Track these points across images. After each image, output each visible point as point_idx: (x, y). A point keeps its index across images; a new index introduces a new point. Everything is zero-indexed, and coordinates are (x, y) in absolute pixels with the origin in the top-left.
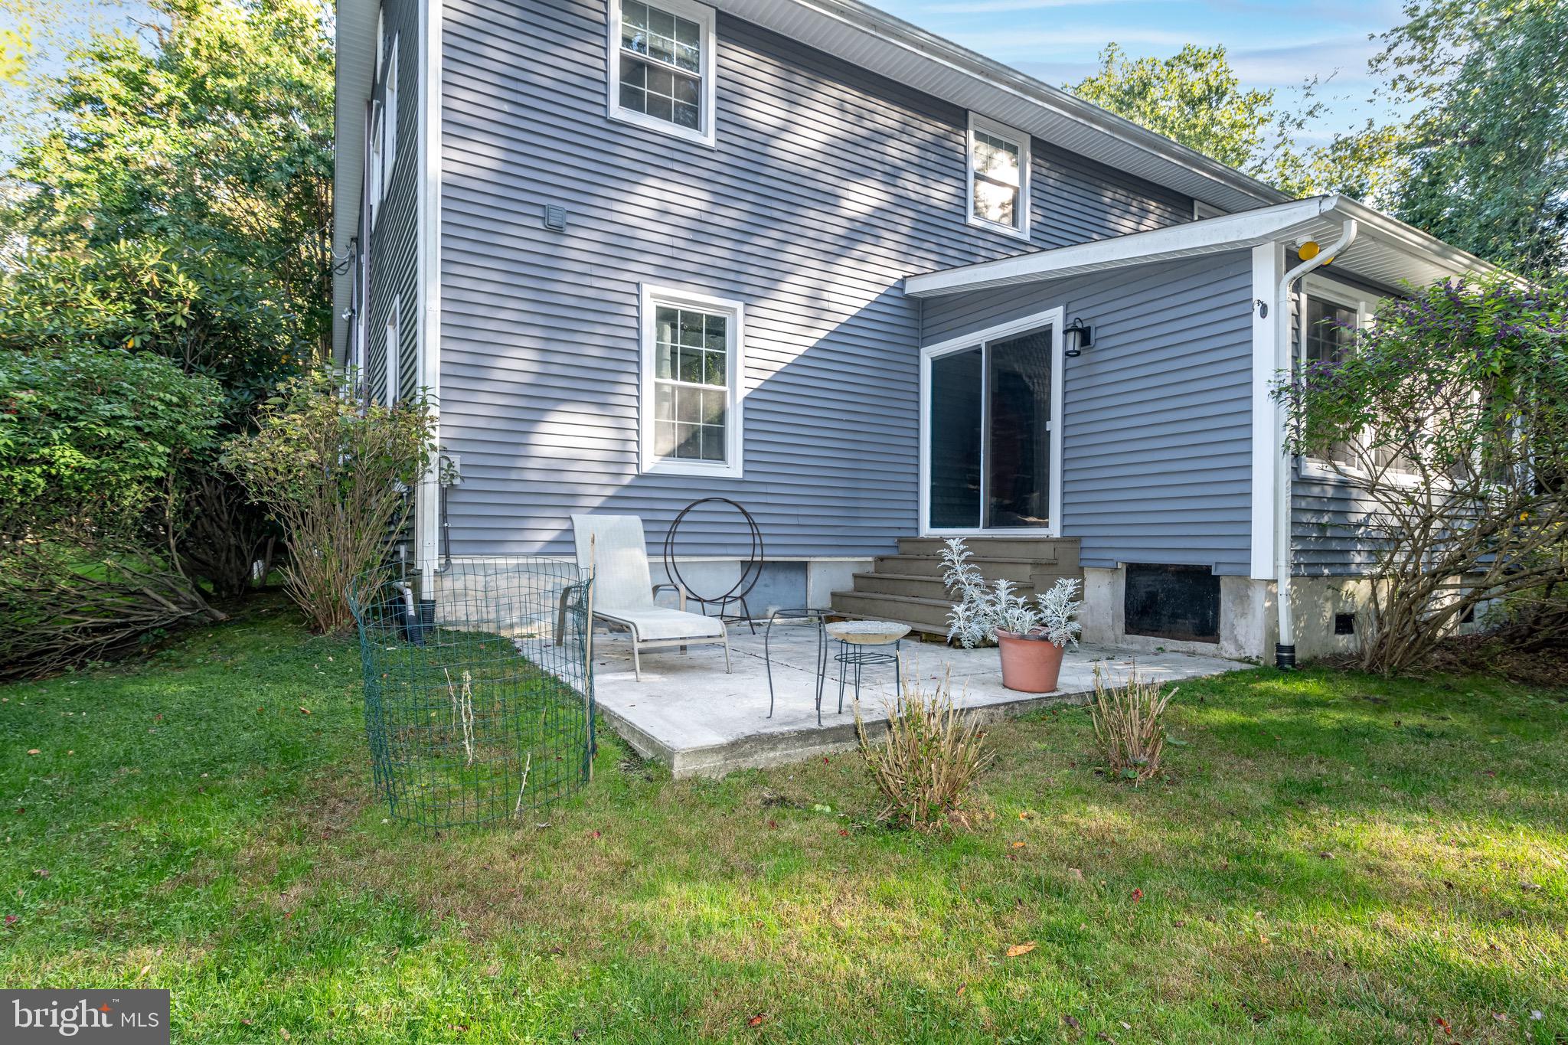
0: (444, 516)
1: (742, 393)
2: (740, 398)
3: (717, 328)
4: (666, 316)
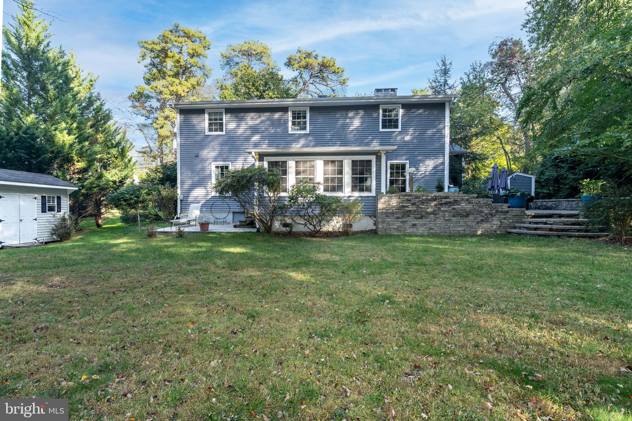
0: (181, 204)
3: (227, 168)
4: (217, 167)
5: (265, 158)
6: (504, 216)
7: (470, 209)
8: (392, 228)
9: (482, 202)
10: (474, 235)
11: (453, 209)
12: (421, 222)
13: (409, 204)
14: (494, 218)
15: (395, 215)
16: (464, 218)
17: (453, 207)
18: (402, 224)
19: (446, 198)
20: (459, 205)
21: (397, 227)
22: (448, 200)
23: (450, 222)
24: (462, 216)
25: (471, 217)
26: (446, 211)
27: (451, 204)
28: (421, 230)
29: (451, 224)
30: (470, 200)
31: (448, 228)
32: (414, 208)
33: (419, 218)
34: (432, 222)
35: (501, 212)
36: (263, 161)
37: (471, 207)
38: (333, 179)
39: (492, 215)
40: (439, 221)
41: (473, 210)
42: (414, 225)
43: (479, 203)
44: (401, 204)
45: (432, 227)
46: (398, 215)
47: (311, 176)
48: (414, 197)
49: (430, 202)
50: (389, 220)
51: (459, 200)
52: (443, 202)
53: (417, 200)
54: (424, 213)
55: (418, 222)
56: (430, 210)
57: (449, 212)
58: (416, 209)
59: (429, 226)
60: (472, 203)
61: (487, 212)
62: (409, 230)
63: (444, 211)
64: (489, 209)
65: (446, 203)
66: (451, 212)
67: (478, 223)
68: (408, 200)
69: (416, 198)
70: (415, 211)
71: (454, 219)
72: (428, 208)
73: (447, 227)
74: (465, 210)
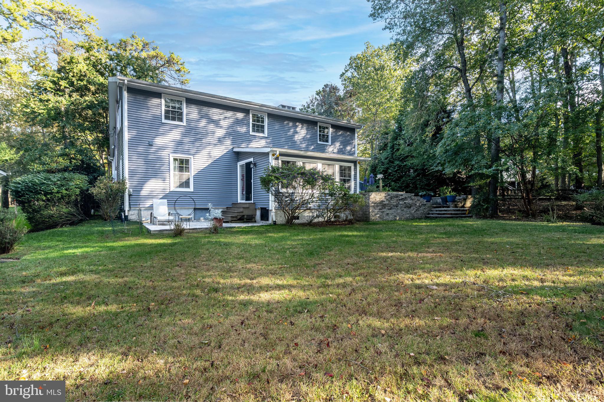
0: (129, 200)
1: (193, 174)
2: (192, 175)
3: (187, 161)
4: (175, 160)
5: (280, 157)
6: (425, 207)
7: (411, 203)
12: (391, 212)
16: (409, 209)
27: (404, 200)
33: (390, 209)
35: (423, 205)
36: (278, 160)
42: (388, 214)
43: (415, 199)
50: (376, 210)
51: (407, 197)
52: (400, 199)
54: (392, 206)
60: (412, 199)
61: (418, 205)
63: (401, 204)
66: (404, 205)
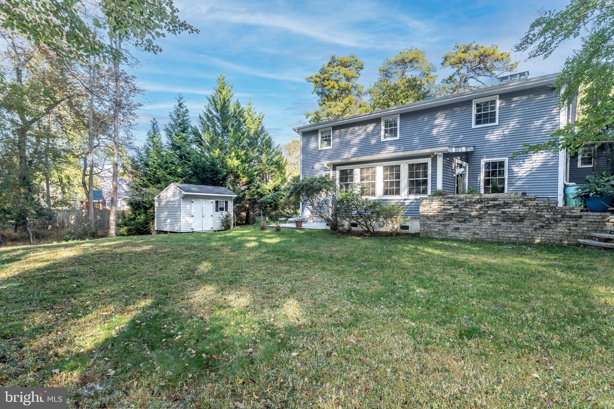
5: (337, 168)
6: (575, 222)
7: (524, 213)
8: (433, 231)
9: (542, 205)
10: (530, 244)
11: (503, 212)
12: (464, 225)
13: (451, 207)
14: (559, 225)
15: (436, 218)
16: (517, 223)
17: (503, 210)
18: (443, 228)
19: (494, 201)
20: (510, 208)
21: (438, 230)
22: (496, 202)
23: (499, 227)
24: (514, 221)
25: (526, 222)
26: (494, 215)
27: (500, 207)
28: (463, 235)
29: (499, 229)
30: (525, 202)
31: (495, 234)
32: (457, 211)
33: (462, 222)
34: (476, 227)
35: (570, 217)
36: (336, 170)
37: (527, 210)
38: (392, 183)
39: (556, 220)
40: (485, 226)
41: (528, 214)
42: (457, 229)
43: (537, 206)
44: (442, 207)
45: (477, 232)
46: (440, 218)
47: (373, 181)
48: (457, 200)
49: (475, 205)
50: (430, 222)
51: (511, 202)
52: (489, 205)
53: (460, 202)
54: (467, 217)
55: (461, 226)
56: (474, 213)
57: (498, 216)
58: (458, 212)
59: (473, 230)
60: (528, 206)
61: (549, 216)
62: (451, 234)
63: (490, 215)
64: (552, 213)
65: (494, 206)
66: (500, 216)
67: (536, 229)
68: (450, 203)
69: (459, 200)
70: (457, 214)
71: (504, 224)
72: (472, 211)
73: (494, 232)
74: (518, 214)
